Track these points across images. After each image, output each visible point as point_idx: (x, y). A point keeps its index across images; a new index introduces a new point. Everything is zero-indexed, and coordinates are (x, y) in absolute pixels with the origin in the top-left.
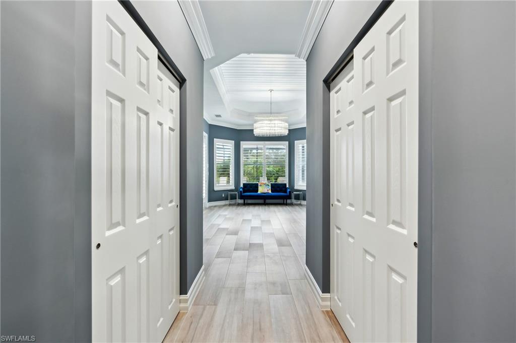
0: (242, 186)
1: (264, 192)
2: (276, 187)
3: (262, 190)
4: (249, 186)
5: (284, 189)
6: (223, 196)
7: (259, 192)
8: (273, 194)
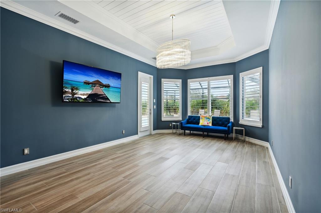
1: (205, 125)
3: (203, 123)
4: (193, 118)
5: (226, 123)
6: (170, 125)
7: (200, 124)
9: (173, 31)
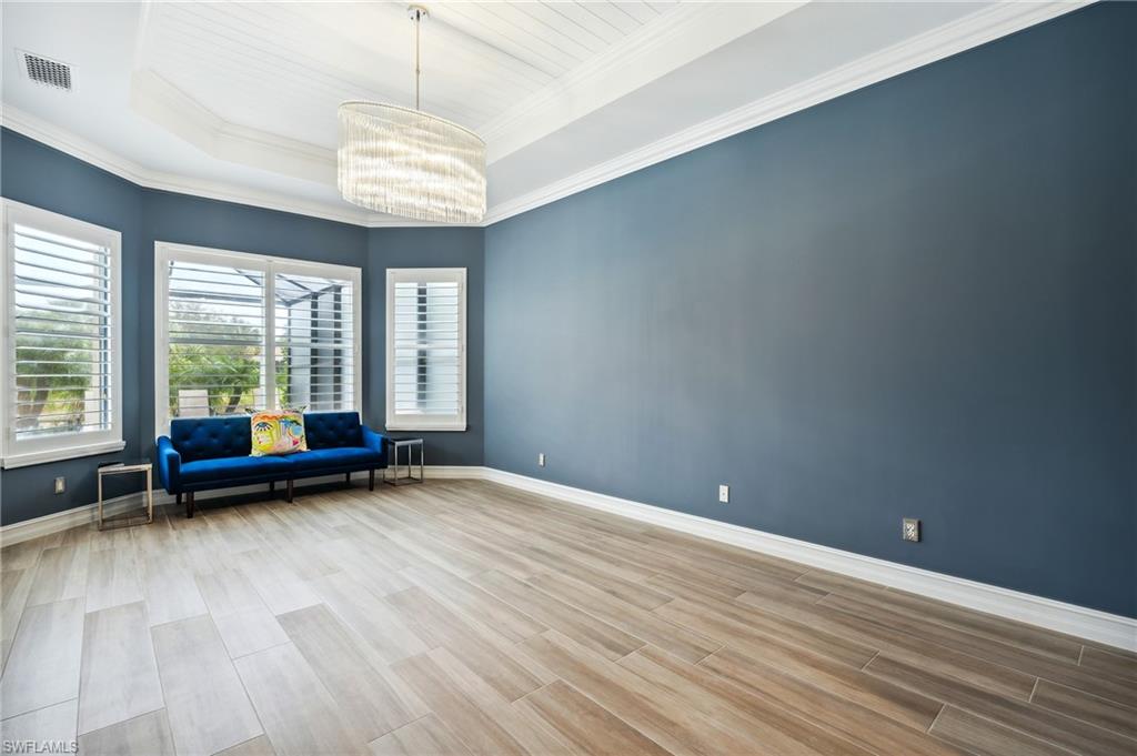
0: (162, 429)
1: (280, 450)
2: (321, 430)
3: (263, 443)
4: (200, 429)
5: (351, 432)
6: (60, 486)
7: (255, 453)
8: (321, 454)
9: (418, 71)
